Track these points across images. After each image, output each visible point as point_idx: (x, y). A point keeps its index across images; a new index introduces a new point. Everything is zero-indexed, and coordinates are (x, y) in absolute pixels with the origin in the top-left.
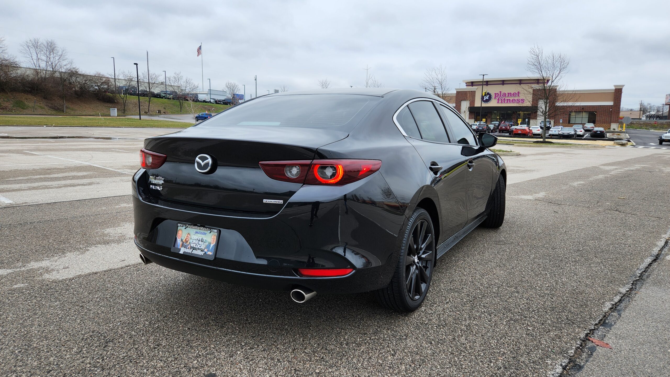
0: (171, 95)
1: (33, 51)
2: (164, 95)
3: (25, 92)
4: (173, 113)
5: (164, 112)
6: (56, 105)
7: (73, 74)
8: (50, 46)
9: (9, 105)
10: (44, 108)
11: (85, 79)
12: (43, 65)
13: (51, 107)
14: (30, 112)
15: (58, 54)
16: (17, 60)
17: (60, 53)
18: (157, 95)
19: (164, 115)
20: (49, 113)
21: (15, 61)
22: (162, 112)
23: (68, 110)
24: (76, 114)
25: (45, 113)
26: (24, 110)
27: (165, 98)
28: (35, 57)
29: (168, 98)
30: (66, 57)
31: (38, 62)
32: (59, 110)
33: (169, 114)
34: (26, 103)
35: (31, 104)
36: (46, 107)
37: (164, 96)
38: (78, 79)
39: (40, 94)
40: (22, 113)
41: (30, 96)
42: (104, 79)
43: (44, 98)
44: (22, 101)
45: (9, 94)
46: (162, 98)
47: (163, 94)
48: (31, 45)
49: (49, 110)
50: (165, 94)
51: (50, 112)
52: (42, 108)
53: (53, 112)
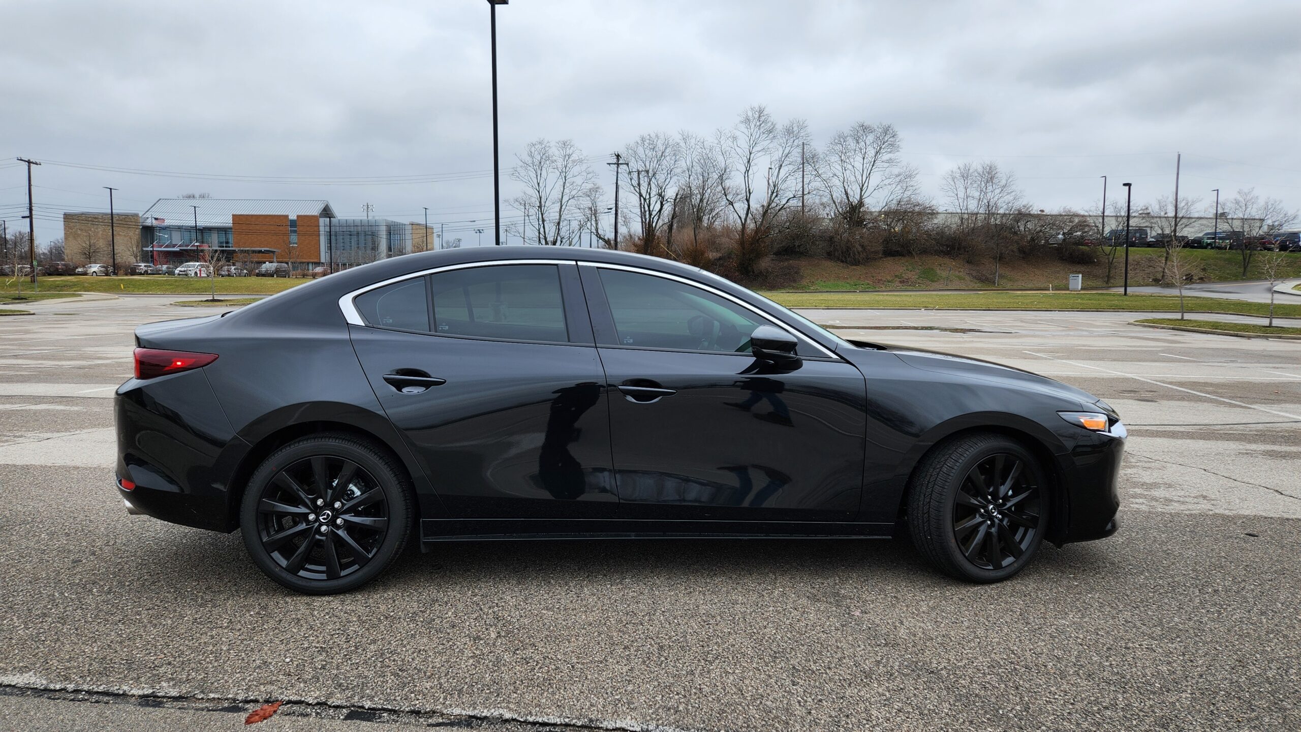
0: (1227, 239)
1: (960, 184)
2: (1209, 241)
3: (939, 253)
4: (1223, 279)
5: (1201, 279)
6: (984, 273)
7: (1022, 216)
8: (989, 173)
9: (913, 276)
10: (964, 279)
11: (1042, 223)
12: (973, 206)
13: (975, 277)
14: (941, 287)
15: (1000, 184)
16: (934, 203)
17: (1003, 182)
18: (1194, 241)
19: (1198, 283)
20: (970, 287)
21: (932, 204)
22: (1195, 278)
23: (1003, 282)
24: (1015, 287)
25: (964, 287)
26: (933, 284)
27: (1212, 248)
28: (961, 194)
29: (1220, 248)
30: (1014, 187)
31: (965, 201)
32: (986, 282)
33: (1213, 282)
34: (938, 272)
35: (944, 274)
36: (967, 278)
37: (1208, 244)
38: (1029, 225)
39: (962, 256)
40: (929, 288)
41: (947, 260)
42: (1076, 220)
43: (968, 262)
44: (932, 269)
45: (917, 259)
46: (1205, 248)
47: (1209, 238)
48: (958, 175)
49: (971, 281)
50: (1213, 238)
51: (972, 285)
52: (960, 278)
53: (978, 285)
